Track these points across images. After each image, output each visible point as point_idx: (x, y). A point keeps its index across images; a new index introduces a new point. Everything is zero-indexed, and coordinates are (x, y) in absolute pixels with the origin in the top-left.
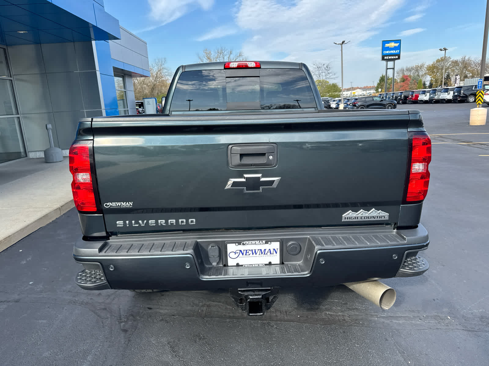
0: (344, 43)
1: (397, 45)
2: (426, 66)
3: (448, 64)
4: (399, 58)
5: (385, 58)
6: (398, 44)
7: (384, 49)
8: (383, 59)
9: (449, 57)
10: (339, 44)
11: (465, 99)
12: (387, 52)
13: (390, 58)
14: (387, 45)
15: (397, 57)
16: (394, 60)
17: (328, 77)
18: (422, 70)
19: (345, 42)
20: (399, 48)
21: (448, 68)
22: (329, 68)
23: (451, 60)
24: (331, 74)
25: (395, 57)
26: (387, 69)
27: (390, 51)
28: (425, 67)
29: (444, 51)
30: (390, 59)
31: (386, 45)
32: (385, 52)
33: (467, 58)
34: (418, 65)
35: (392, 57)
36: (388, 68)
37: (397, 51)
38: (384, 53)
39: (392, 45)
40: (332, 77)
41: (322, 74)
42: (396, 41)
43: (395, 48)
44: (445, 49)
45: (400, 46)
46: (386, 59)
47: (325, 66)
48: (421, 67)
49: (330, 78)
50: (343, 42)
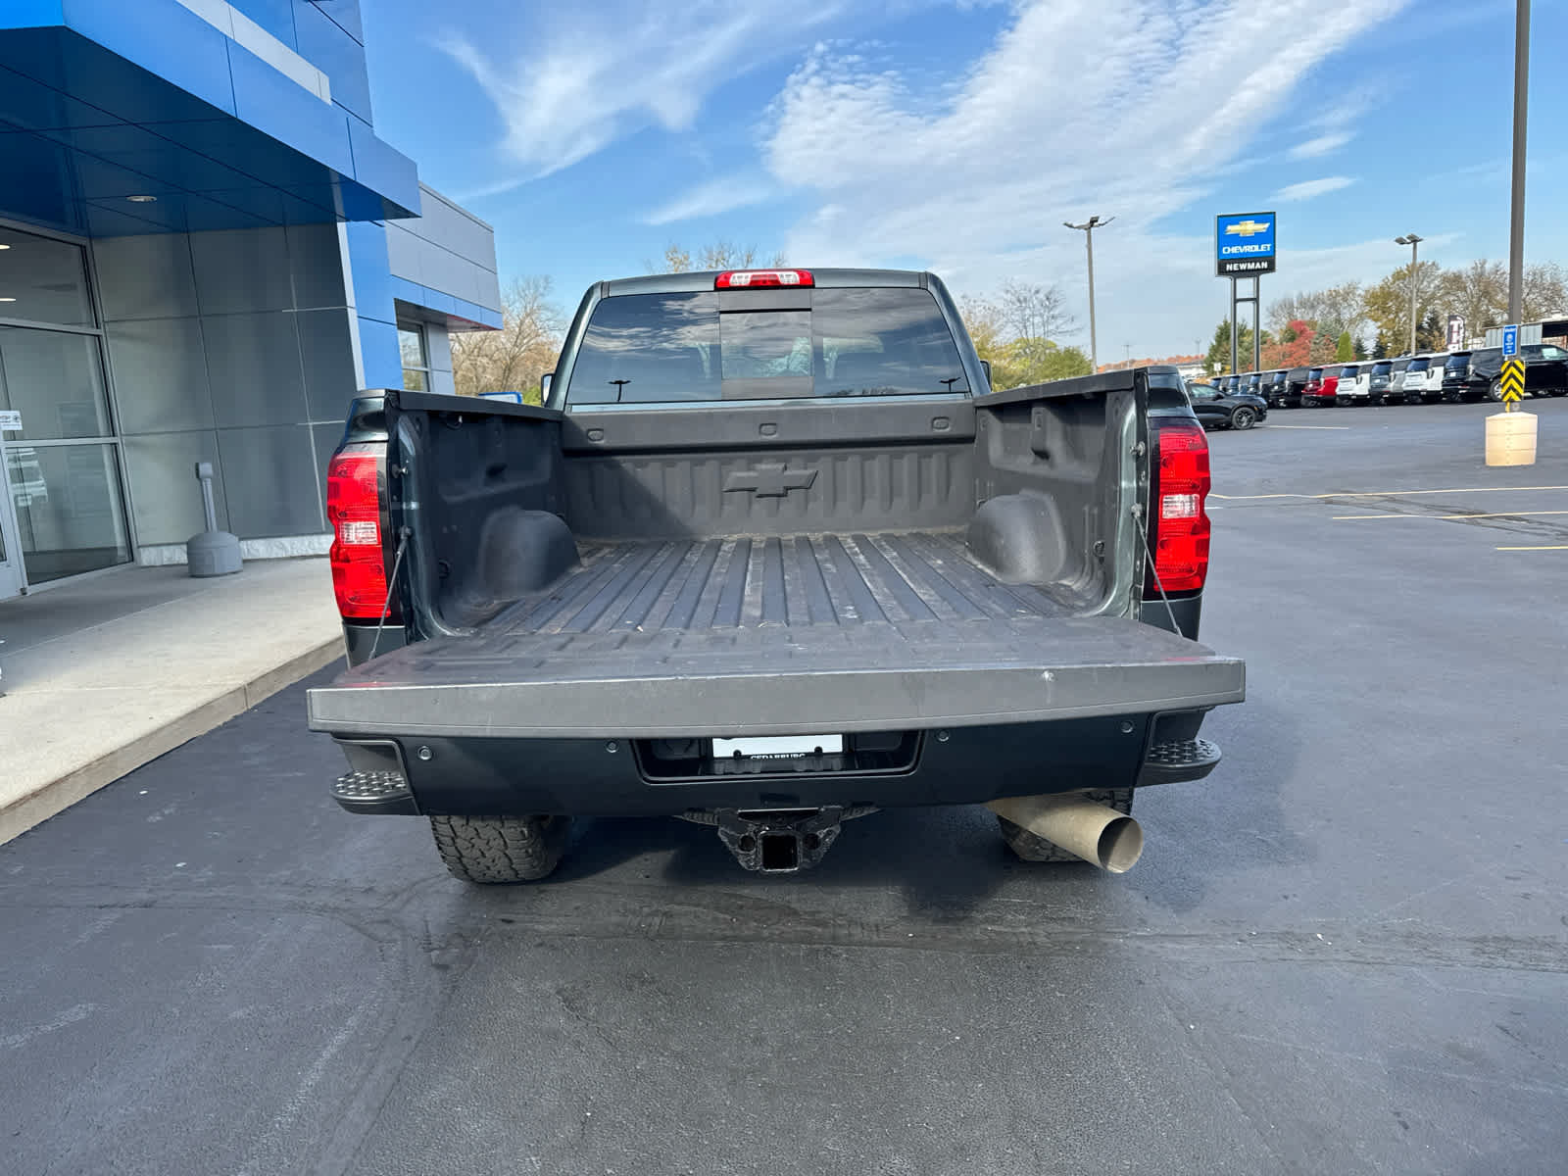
0: (1095, 224)
1: (1263, 227)
2: (1363, 293)
3: (1432, 286)
4: (1271, 268)
5: (1229, 267)
6: (1267, 225)
7: (1223, 240)
8: (1222, 271)
9: (1434, 264)
10: (1079, 228)
11: (1484, 389)
12: (1234, 250)
13: (1243, 266)
14: (1232, 229)
15: (1265, 265)
16: (1255, 273)
17: (1051, 327)
18: (1351, 305)
19: (1099, 222)
20: (1270, 237)
21: (1433, 297)
22: (1055, 301)
23: (1440, 272)
24: (1060, 321)
25: (1258, 266)
26: (1236, 301)
27: (1242, 246)
28: (1359, 295)
29: (1412, 245)
30: (1243, 271)
31: (1229, 228)
32: (1226, 250)
33: (1488, 266)
34: (1337, 289)
35: (1251, 266)
36: (1238, 297)
37: (1265, 248)
38: (1224, 252)
39: (1250, 227)
40: (1065, 328)
41: (1031, 319)
42: (1258, 217)
43: (1257, 239)
44: (1414, 240)
45: (1273, 229)
46: (1229, 271)
47: (1041, 296)
48: (1348, 294)
49: (1059, 330)
50: (1093, 221)
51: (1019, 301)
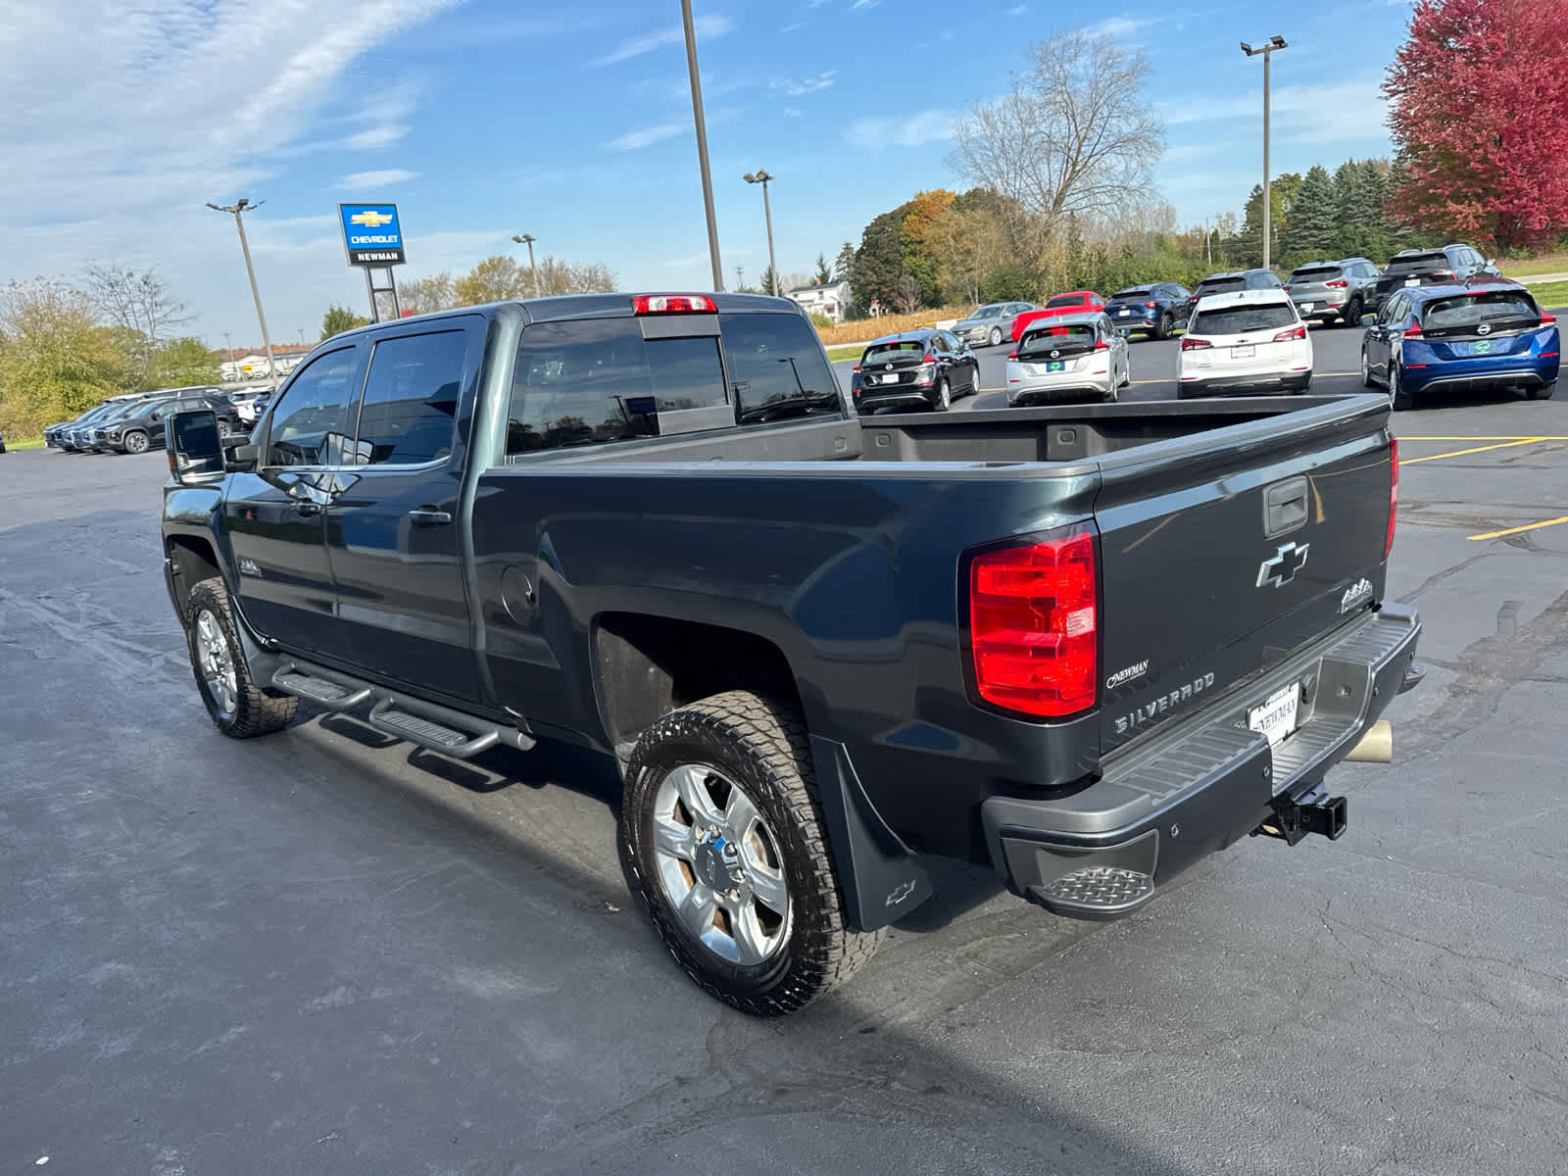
0: (245, 207)
1: (387, 219)
2: (454, 284)
3: (513, 279)
4: (401, 260)
5: (361, 257)
6: (390, 217)
7: (350, 230)
8: (355, 261)
9: (510, 259)
10: (224, 209)
12: (363, 240)
13: (374, 257)
14: (357, 219)
15: (395, 256)
16: (387, 264)
17: (156, 316)
18: (444, 295)
19: (250, 205)
20: (393, 228)
21: (514, 289)
22: (156, 286)
23: (517, 267)
24: (167, 309)
25: (388, 257)
26: (374, 291)
27: (370, 236)
28: (452, 286)
29: (527, 244)
30: (381, 261)
31: (354, 217)
32: (355, 240)
33: (555, 264)
35: (382, 257)
36: (375, 287)
37: (392, 239)
38: (353, 242)
39: (372, 218)
40: (173, 317)
41: (130, 306)
42: (382, 208)
43: (382, 229)
44: (529, 240)
45: (395, 219)
46: (362, 261)
47: (138, 278)
48: (442, 283)
49: (169, 319)
50: (242, 204)
51: (111, 285)
